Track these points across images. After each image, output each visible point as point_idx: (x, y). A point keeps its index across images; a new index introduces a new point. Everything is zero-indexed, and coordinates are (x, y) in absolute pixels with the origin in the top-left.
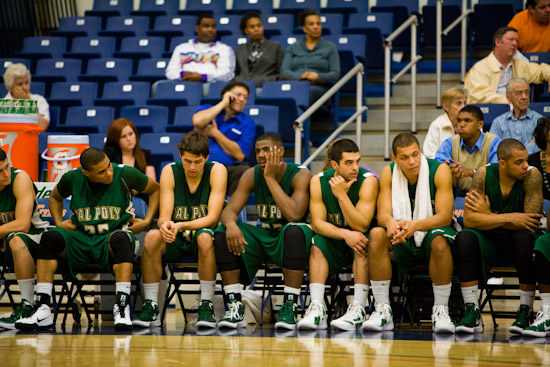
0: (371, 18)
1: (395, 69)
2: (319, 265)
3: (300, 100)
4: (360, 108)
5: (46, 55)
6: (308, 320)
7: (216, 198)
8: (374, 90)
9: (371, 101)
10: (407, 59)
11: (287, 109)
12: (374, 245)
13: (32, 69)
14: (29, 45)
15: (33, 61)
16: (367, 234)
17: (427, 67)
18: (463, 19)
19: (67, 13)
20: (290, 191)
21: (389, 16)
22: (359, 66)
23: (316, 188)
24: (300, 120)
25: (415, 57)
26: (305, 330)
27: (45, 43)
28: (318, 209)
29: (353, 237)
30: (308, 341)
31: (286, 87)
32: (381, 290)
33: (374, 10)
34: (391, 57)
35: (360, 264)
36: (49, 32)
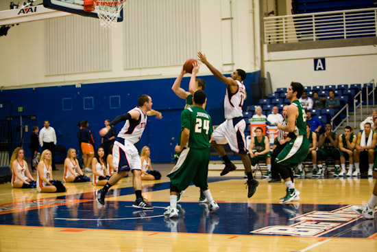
0: (349, 91)
1: (357, 104)
2: (342, 159)
3: (332, 114)
4: (348, 116)
5: (265, 104)
6: (341, 174)
7: (314, 142)
8: (351, 110)
9: (350, 113)
10: (359, 101)
11: (329, 116)
12: (355, 154)
13: (262, 107)
14: (261, 102)
15: (262, 105)
16: (353, 151)
17: (364, 104)
18: (373, 91)
19: (270, 93)
20: (334, 139)
21: (354, 91)
22: (347, 105)
23: (340, 138)
24: (332, 120)
25: (361, 101)
26: (340, 176)
27: (265, 101)
28: (341, 144)
29: (349, 152)
30: (342, 179)
31: (328, 110)
32: (357, 165)
33: (350, 89)
34: (355, 101)
35: (351, 159)
36: (266, 98)
